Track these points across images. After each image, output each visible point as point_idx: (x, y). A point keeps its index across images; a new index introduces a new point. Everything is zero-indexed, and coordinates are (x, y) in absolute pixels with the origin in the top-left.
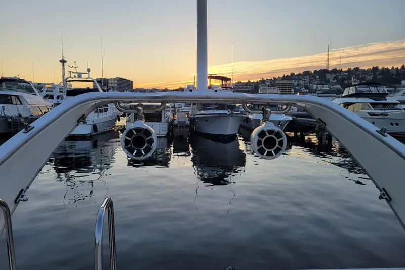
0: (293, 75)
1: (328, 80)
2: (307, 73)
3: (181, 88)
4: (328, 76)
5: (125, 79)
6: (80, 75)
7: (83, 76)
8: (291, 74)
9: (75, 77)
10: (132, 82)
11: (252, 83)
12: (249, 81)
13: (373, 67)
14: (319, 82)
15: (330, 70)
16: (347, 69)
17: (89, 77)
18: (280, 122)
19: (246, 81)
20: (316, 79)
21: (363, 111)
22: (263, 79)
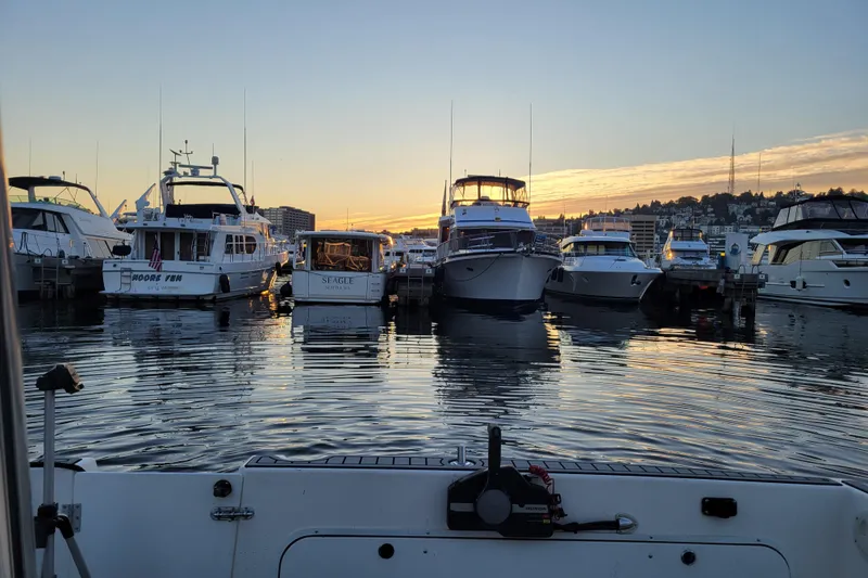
0: (656, 204)
1: (734, 216)
2: (687, 202)
3: (416, 230)
4: (733, 208)
5: (299, 211)
6: (195, 170)
7: (202, 172)
8: (653, 204)
9: (186, 174)
10: (313, 217)
11: (568, 221)
12: (562, 218)
13: (832, 190)
14: (714, 220)
15: (737, 194)
16: (773, 194)
17: (215, 176)
18: (635, 276)
19: (557, 217)
20: (706, 213)
21: (823, 258)
22: (591, 212)
